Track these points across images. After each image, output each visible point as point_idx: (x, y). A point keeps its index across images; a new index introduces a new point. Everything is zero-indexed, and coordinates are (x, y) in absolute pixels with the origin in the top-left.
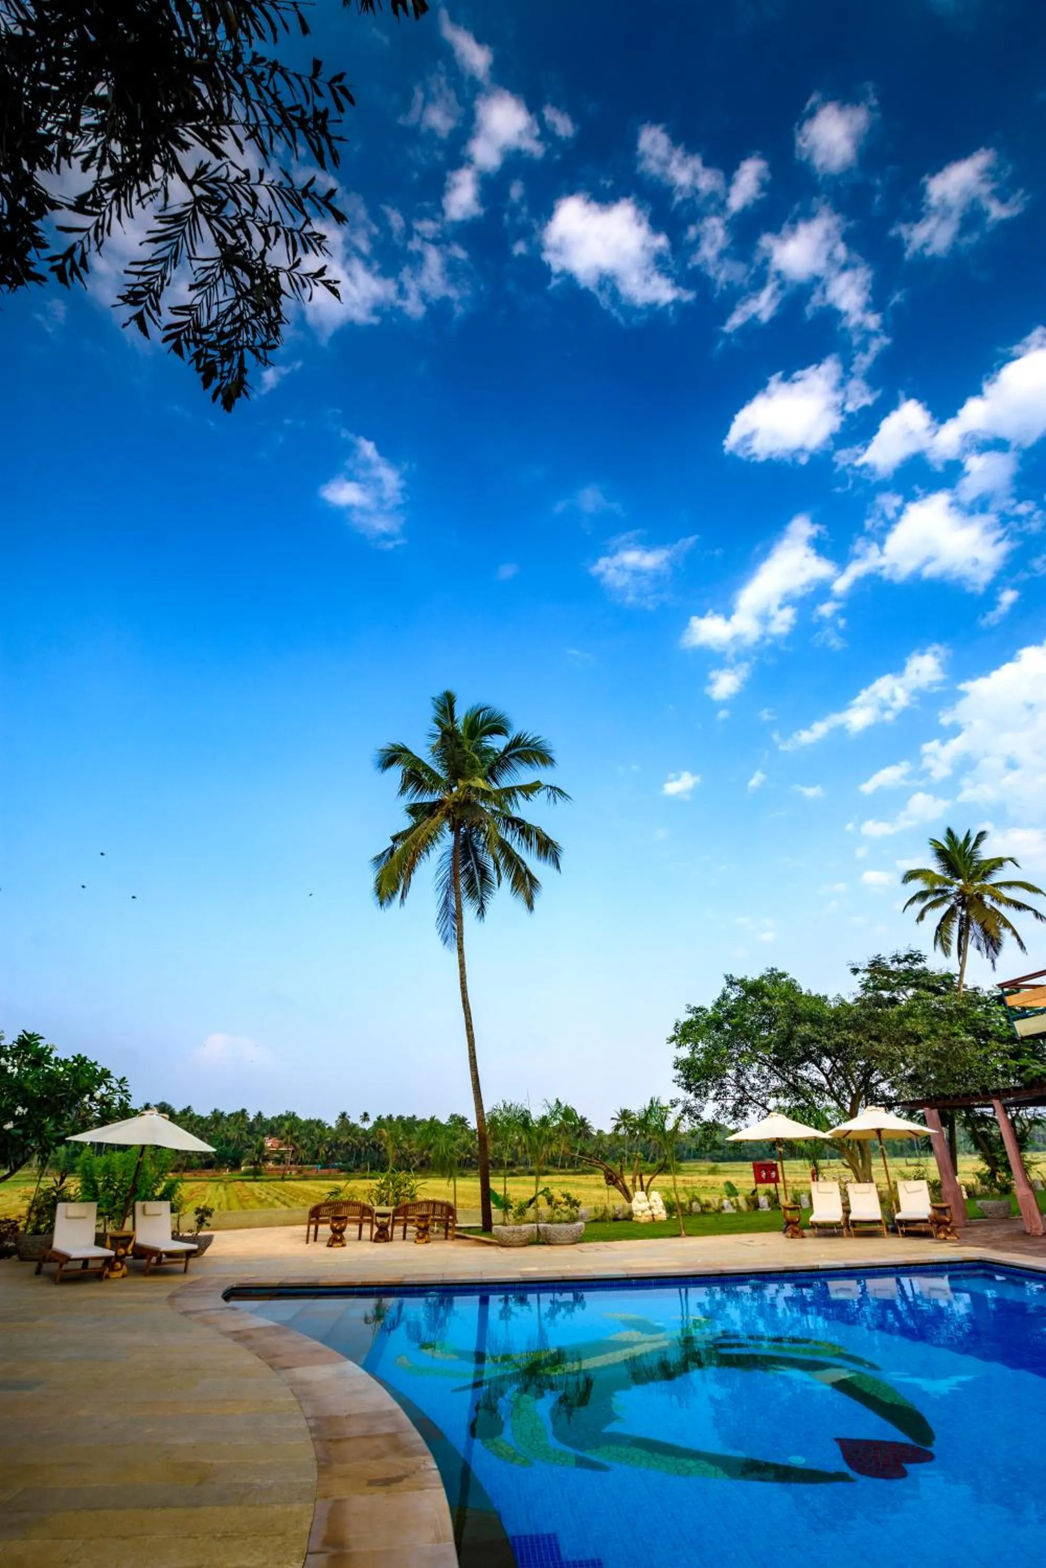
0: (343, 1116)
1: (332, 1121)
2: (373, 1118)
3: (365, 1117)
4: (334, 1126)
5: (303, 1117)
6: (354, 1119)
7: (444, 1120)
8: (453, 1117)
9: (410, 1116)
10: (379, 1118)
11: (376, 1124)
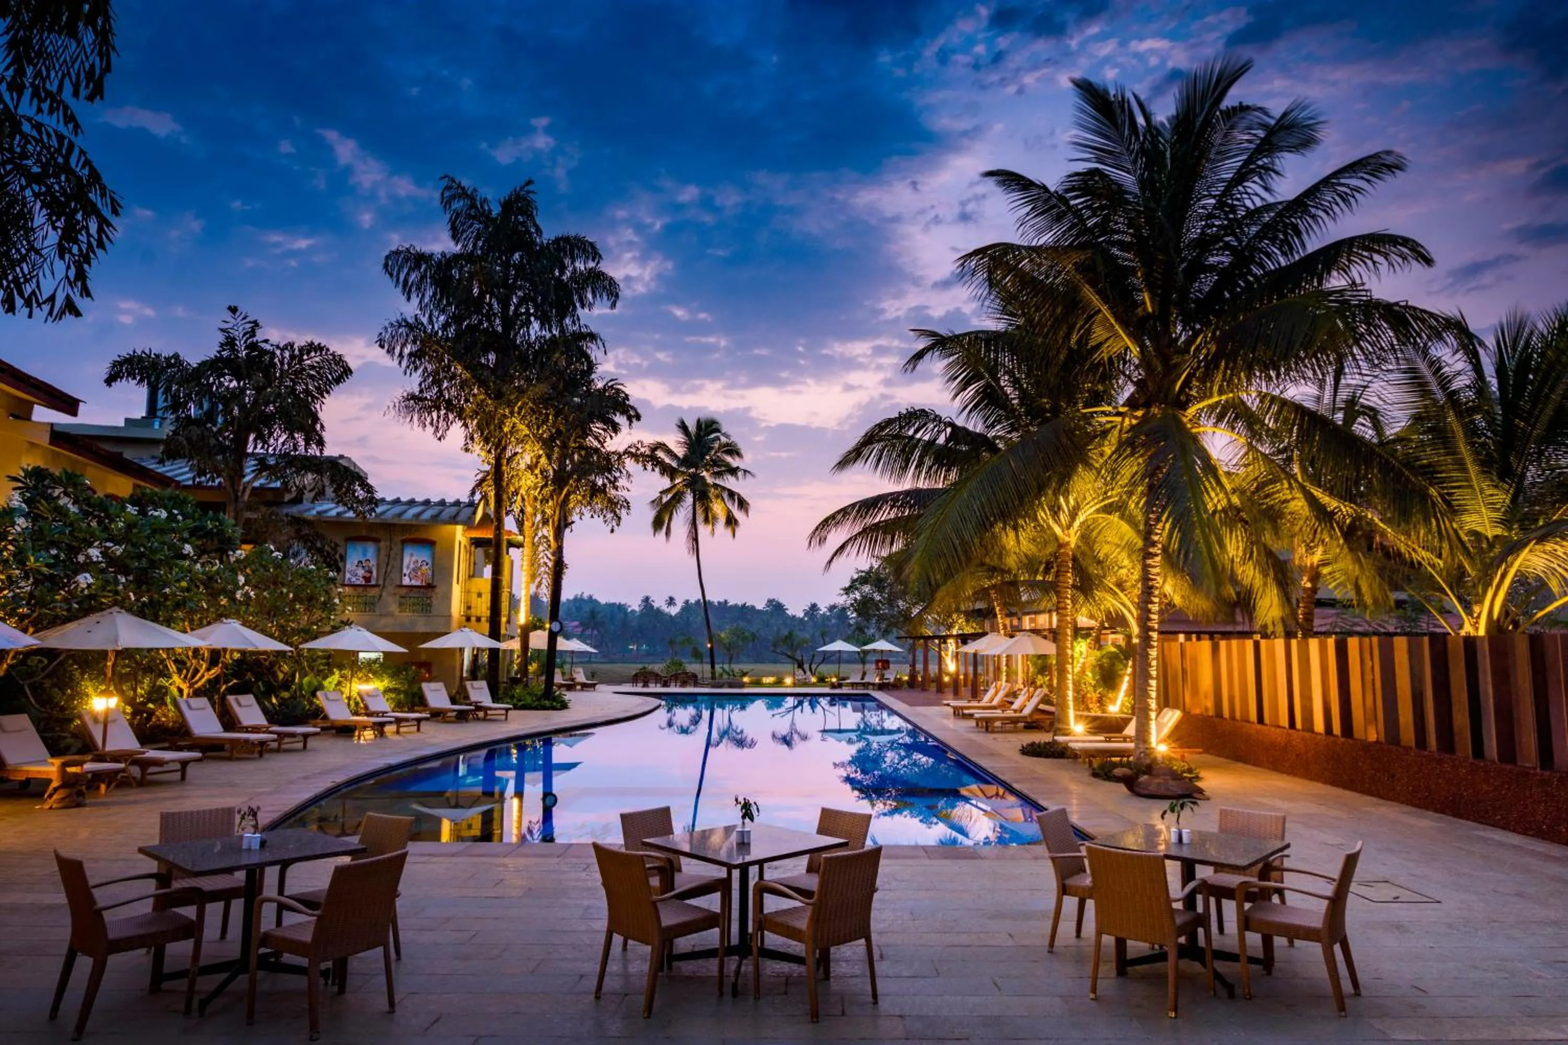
0: (647, 599)
1: (635, 605)
2: (679, 604)
3: (671, 601)
4: (637, 609)
5: (603, 599)
6: (659, 603)
7: (760, 605)
8: (770, 601)
9: (722, 600)
10: (687, 602)
11: (683, 609)
